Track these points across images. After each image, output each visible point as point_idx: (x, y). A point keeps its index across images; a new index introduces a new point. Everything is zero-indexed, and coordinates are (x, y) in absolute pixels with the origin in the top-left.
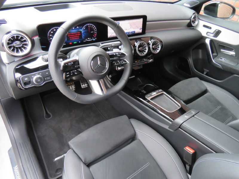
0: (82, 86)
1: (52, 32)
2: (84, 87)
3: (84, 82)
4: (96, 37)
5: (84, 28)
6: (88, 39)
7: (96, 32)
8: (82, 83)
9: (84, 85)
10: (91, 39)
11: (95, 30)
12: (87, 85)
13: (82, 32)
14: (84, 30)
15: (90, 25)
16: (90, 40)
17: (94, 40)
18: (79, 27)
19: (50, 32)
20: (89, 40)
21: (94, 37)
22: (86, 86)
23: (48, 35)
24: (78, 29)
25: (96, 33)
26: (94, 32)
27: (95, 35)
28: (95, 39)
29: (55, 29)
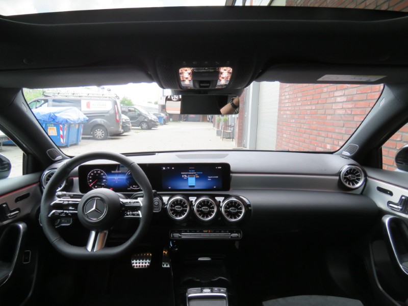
1: (92, 174)
10: (137, 187)
13: (127, 178)
14: (128, 175)
19: (90, 174)
20: (135, 188)
23: (88, 177)
29: (96, 171)
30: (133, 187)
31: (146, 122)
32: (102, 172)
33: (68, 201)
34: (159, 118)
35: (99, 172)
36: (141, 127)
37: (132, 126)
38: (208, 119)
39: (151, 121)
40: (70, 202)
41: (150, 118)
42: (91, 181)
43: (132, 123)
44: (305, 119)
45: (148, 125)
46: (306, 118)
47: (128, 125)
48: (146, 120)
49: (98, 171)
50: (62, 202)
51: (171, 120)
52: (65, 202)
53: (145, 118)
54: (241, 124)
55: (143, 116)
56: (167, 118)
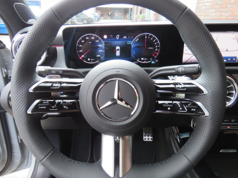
0: (144, 137)
1: (83, 41)
2: (147, 140)
3: (149, 133)
4: (157, 59)
5: (136, 39)
6: (142, 59)
7: (158, 48)
8: (145, 133)
9: (147, 137)
10: (147, 61)
11: (158, 44)
12: (152, 138)
13: (133, 46)
14: (135, 43)
15: (148, 35)
16: (145, 62)
17: (153, 62)
18: (128, 37)
19: (80, 41)
20: (143, 61)
21: (153, 58)
22: (150, 140)
23: (77, 45)
24: (125, 40)
25: (157, 51)
26: (155, 48)
27: (156, 55)
28: (154, 60)
29: (88, 36)
30: (141, 60)
31: (86, 19)
32: (97, 39)
33: (60, 83)
34: (95, 16)
35: (93, 38)
36: (83, 22)
37: (78, 22)
38: (128, 18)
39: (90, 18)
40: (64, 85)
41: (89, 17)
42: (81, 51)
43: (77, 20)
44: (227, 8)
45: (88, 22)
46: (228, 6)
47: (74, 21)
48: (86, 18)
49: (92, 36)
50: (50, 85)
51: (102, 18)
52: (54, 85)
53: (85, 16)
54: (157, 19)
55: (84, 15)
56: (100, 17)
